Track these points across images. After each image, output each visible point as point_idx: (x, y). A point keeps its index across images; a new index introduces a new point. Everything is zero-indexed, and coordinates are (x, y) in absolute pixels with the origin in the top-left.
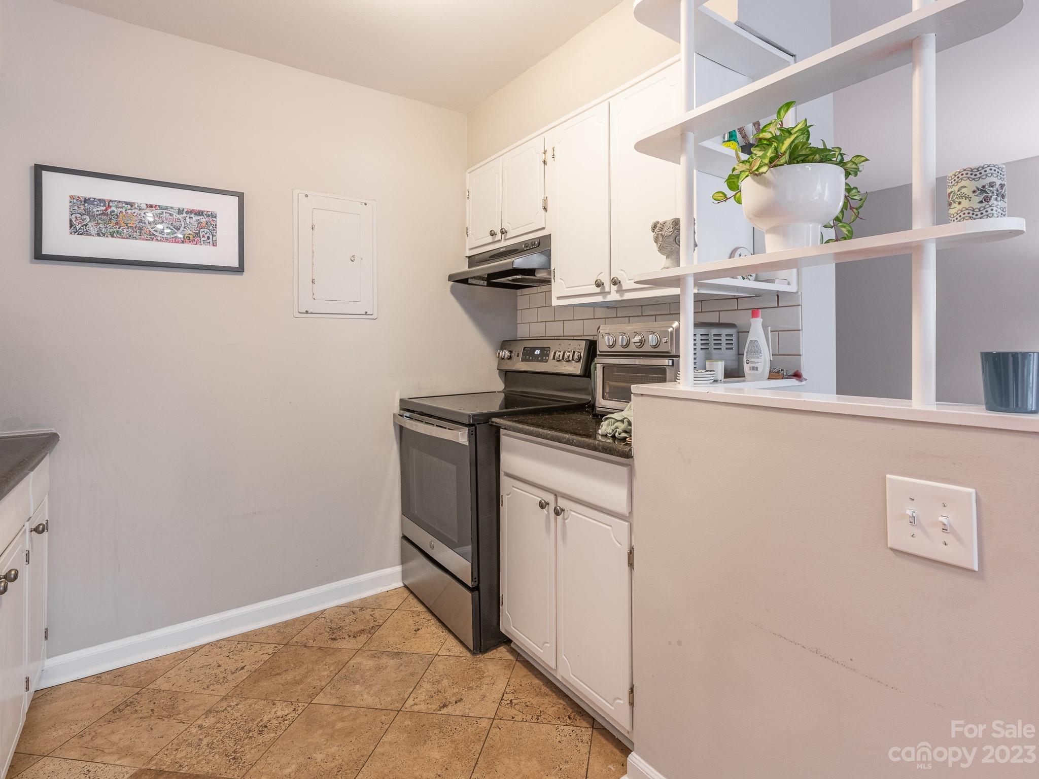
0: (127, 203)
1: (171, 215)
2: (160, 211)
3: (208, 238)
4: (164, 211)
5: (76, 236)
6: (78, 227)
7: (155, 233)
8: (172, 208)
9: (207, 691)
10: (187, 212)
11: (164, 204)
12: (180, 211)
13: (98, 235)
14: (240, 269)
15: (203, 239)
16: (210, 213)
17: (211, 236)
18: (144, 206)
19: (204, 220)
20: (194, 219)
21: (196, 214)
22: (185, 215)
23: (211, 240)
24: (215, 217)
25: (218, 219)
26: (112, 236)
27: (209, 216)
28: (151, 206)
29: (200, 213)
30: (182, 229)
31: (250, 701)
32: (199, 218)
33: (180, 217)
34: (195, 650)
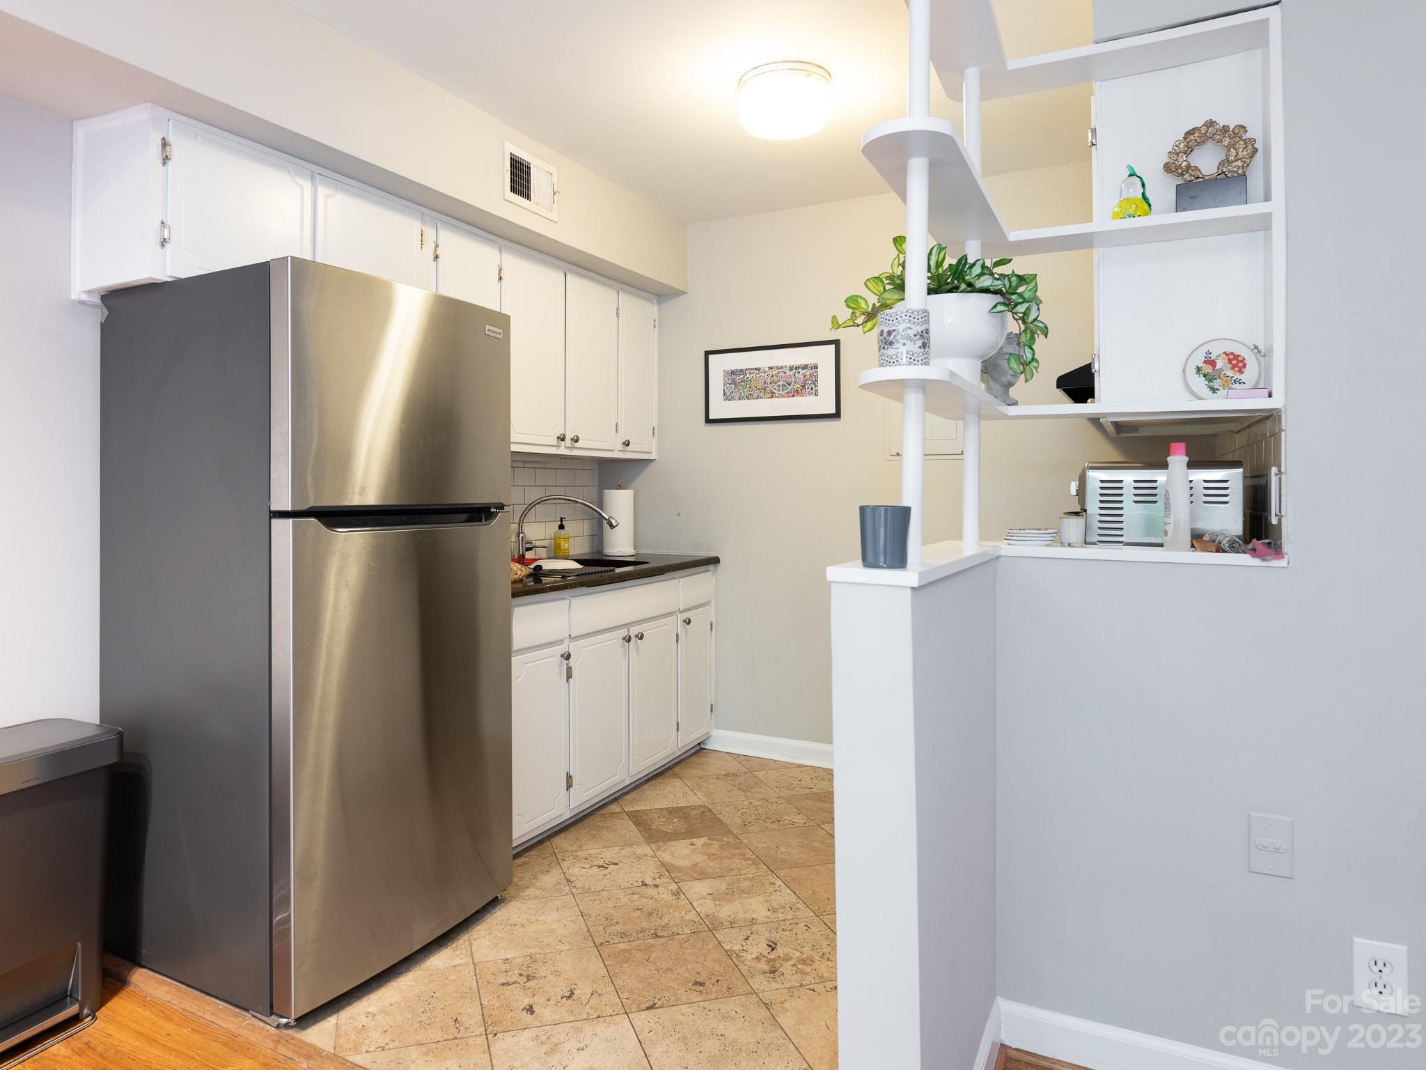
0: (756, 369)
1: (785, 373)
2: (777, 371)
3: (812, 389)
4: (780, 370)
5: (727, 402)
6: (728, 394)
7: (774, 391)
8: (785, 366)
9: (776, 790)
10: (796, 368)
11: (780, 365)
12: (791, 369)
13: (739, 399)
14: (837, 415)
15: (808, 391)
16: (812, 366)
17: (814, 387)
18: (767, 369)
19: (808, 372)
20: (801, 373)
21: (802, 369)
22: (794, 371)
23: (813, 391)
24: (817, 368)
25: (819, 370)
26: (748, 399)
27: (812, 368)
28: (772, 368)
29: (805, 367)
30: (792, 384)
31: (789, 806)
32: (804, 371)
33: (791, 373)
34: (799, 766)
